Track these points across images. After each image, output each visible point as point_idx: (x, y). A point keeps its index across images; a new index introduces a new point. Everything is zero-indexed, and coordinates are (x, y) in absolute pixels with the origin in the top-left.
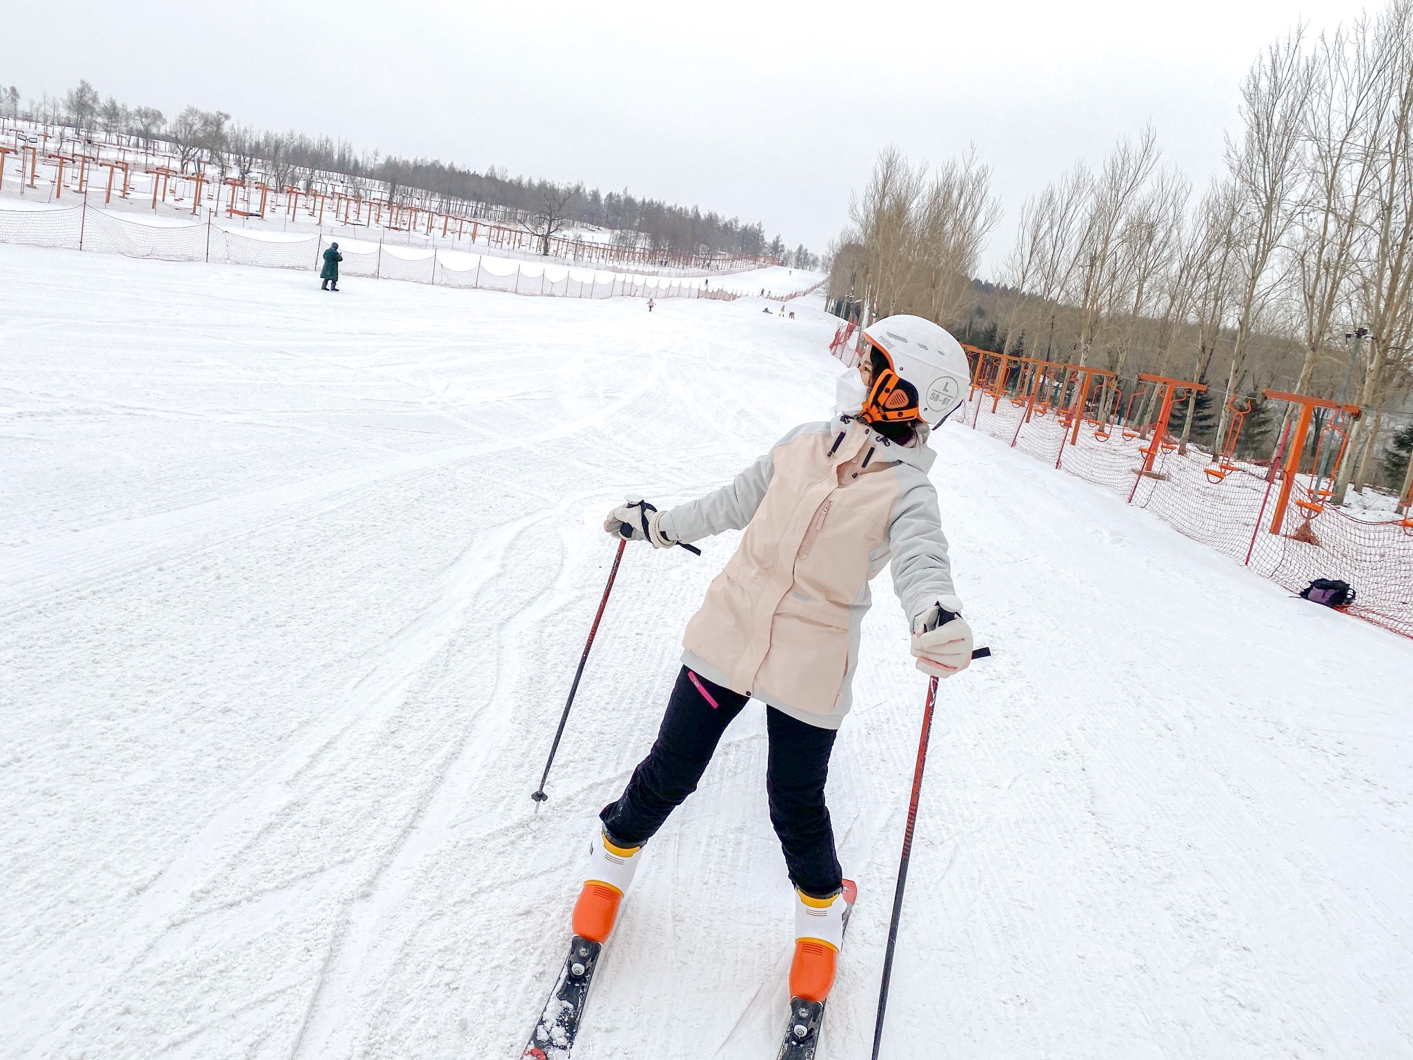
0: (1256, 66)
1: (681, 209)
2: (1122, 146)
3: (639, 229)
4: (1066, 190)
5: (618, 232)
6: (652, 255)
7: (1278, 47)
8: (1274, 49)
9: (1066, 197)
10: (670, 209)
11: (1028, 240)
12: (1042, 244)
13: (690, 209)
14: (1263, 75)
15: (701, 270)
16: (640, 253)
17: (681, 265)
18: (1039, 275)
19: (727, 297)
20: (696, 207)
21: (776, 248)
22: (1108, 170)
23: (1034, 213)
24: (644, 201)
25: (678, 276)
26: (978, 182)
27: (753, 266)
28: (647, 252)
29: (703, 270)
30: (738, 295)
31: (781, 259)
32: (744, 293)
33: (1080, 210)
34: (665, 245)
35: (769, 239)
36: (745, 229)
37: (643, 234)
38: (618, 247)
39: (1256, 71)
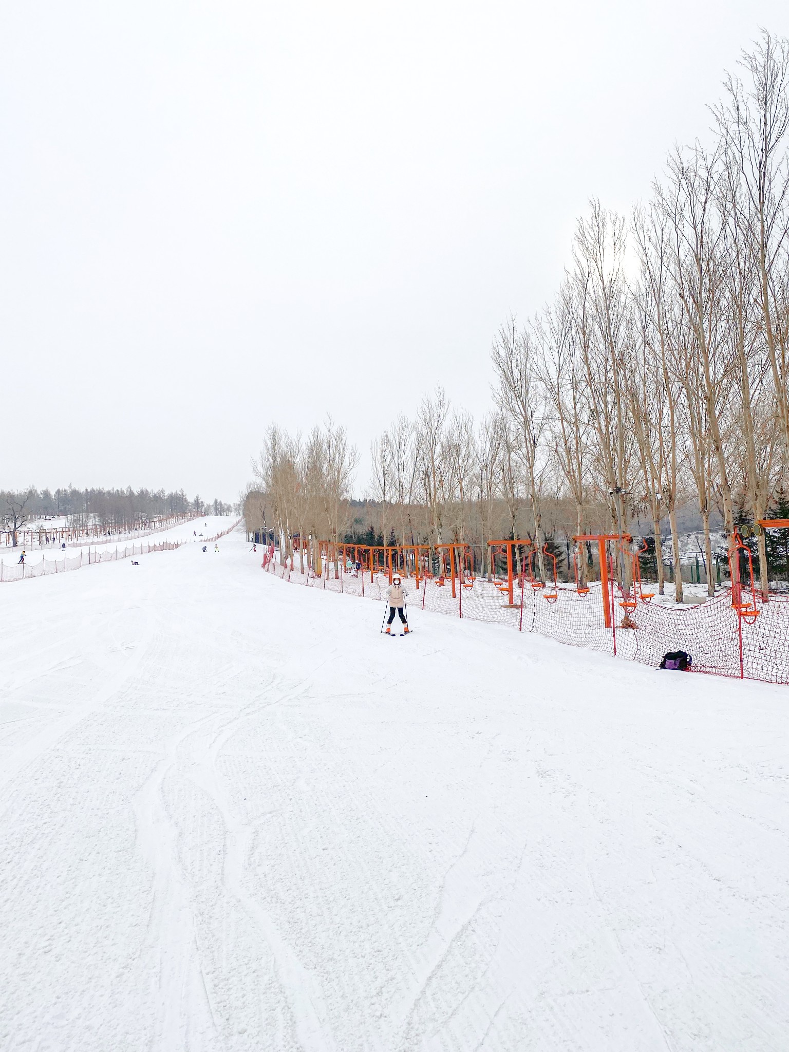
0: (494, 342)
1: (118, 491)
2: (425, 400)
3: (88, 511)
4: (396, 433)
5: (70, 517)
6: (103, 529)
7: (503, 329)
8: (502, 331)
9: (397, 437)
10: (109, 492)
11: (380, 469)
12: (389, 469)
13: (125, 489)
14: (500, 347)
15: (144, 531)
16: (92, 529)
17: (127, 531)
18: (394, 490)
19: (171, 547)
20: (130, 487)
21: (198, 504)
22: (421, 416)
23: (379, 450)
24: (87, 490)
25: (127, 539)
26: (339, 437)
27: (183, 520)
28: (98, 527)
29: (146, 531)
30: (179, 543)
31: (203, 511)
32: (183, 542)
33: (409, 443)
34: (112, 519)
35: (191, 499)
36: (171, 496)
37: (92, 515)
38: (74, 527)
39: (495, 345)
